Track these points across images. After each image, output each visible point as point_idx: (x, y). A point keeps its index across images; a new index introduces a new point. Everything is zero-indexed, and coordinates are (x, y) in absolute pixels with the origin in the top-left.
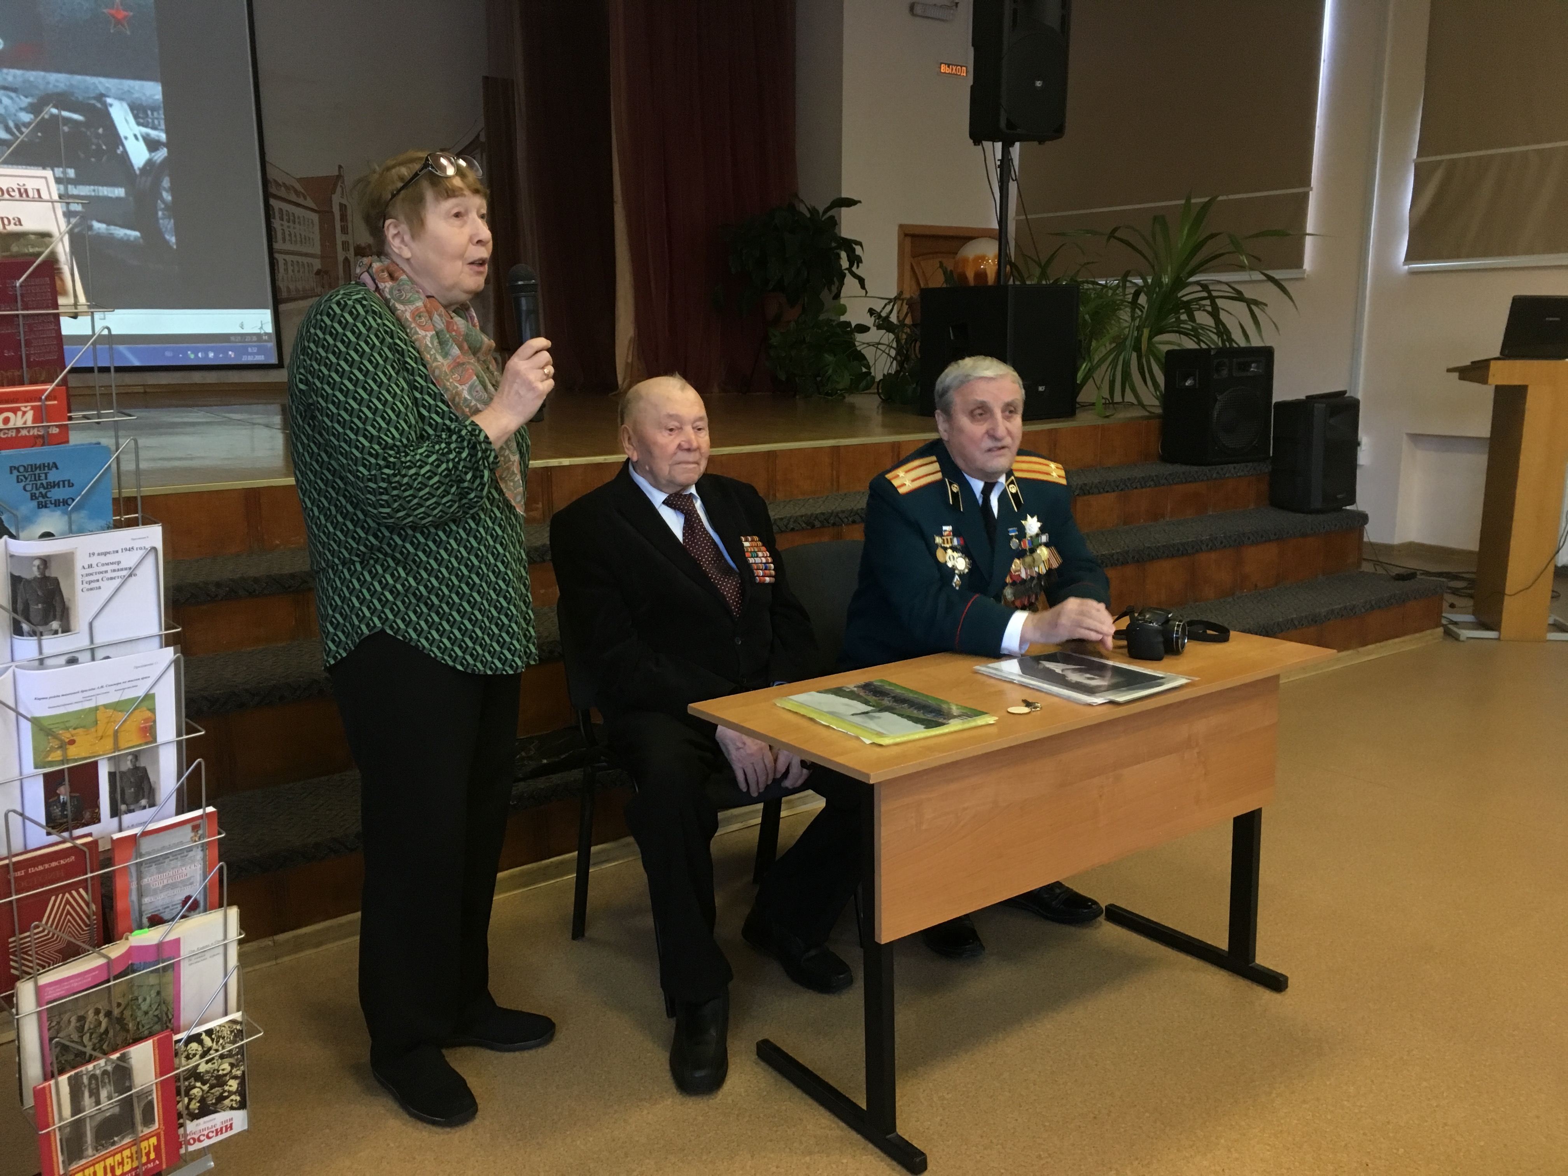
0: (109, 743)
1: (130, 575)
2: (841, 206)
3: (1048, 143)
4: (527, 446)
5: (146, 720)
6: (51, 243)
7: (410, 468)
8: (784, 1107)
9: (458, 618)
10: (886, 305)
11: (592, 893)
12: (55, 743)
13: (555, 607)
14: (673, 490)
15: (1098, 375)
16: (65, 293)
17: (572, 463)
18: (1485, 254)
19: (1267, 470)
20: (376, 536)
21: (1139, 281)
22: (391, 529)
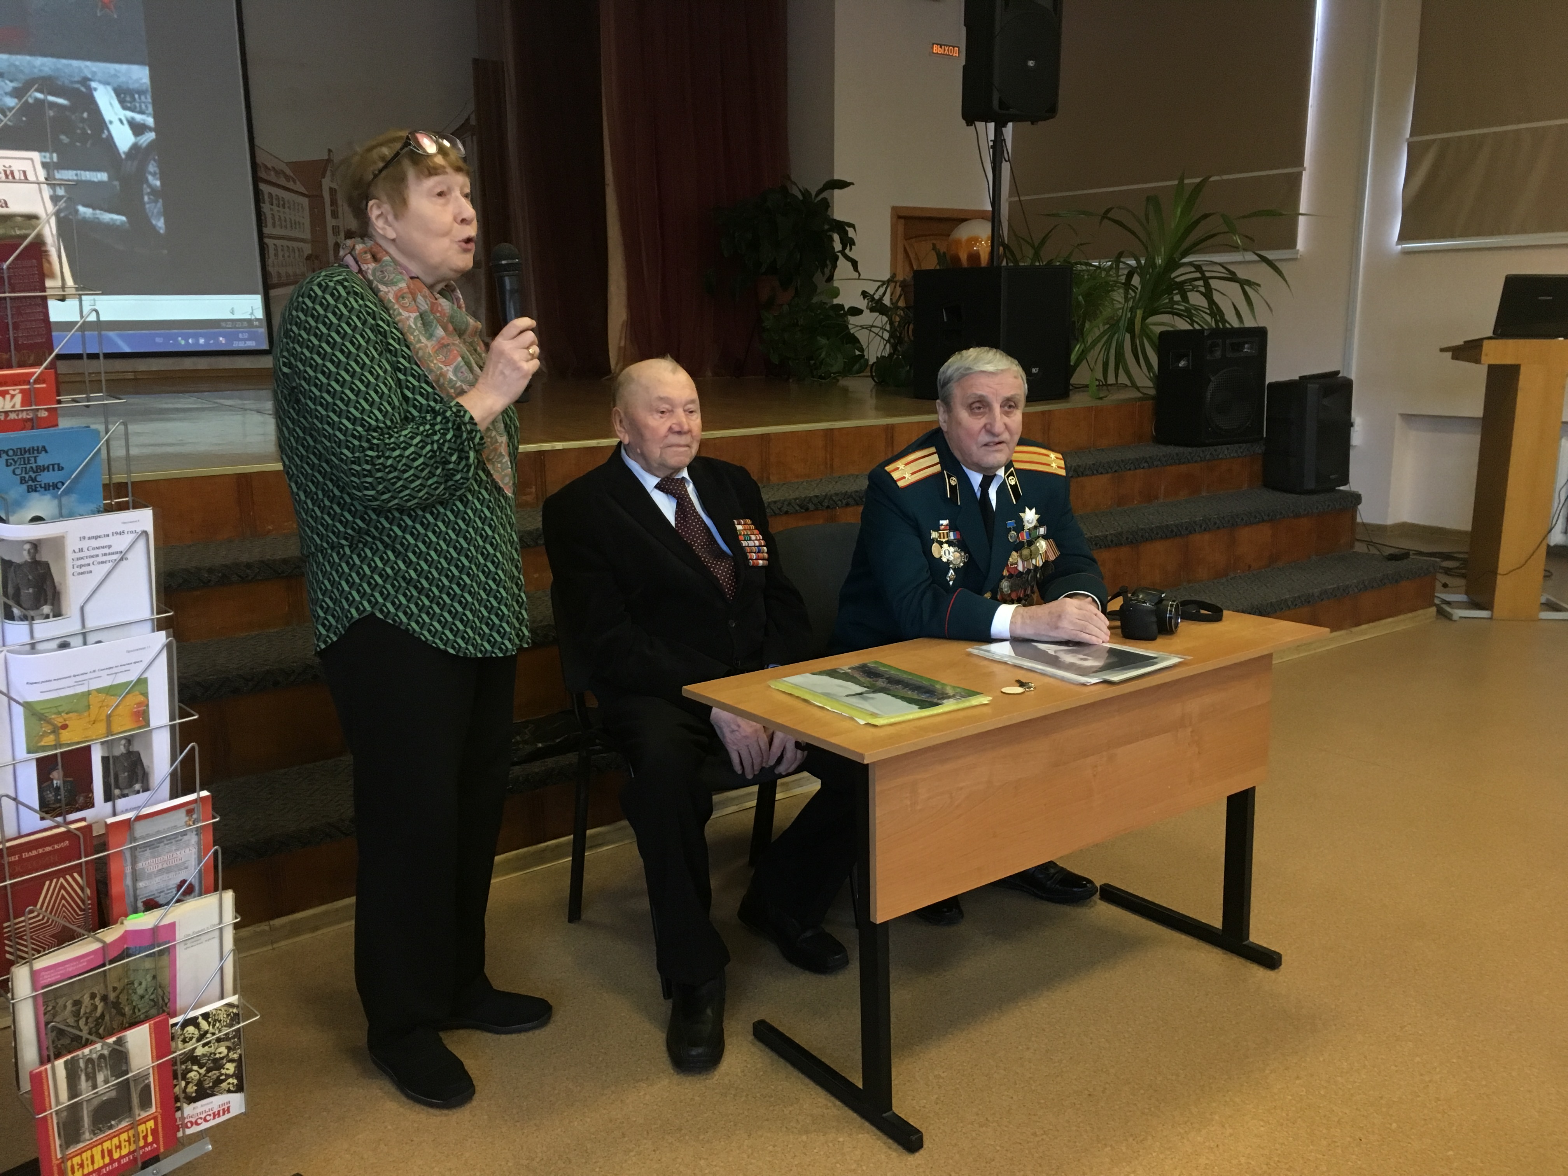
0: (101, 728)
1: (121, 559)
2: (833, 188)
3: (1041, 123)
4: (516, 428)
5: (139, 704)
6: (38, 225)
7: (394, 450)
8: (780, 1087)
9: (448, 601)
10: (879, 287)
11: (588, 877)
12: (48, 728)
13: (549, 591)
14: (665, 473)
15: (1092, 355)
16: (52, 276)
17: (566, 447)
18: (1478, 234)
19: (1260, 451)
20: (363, 520)
21: (1133, 263)
22: (378, 511)
